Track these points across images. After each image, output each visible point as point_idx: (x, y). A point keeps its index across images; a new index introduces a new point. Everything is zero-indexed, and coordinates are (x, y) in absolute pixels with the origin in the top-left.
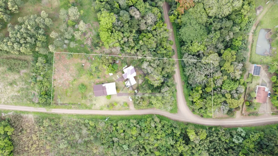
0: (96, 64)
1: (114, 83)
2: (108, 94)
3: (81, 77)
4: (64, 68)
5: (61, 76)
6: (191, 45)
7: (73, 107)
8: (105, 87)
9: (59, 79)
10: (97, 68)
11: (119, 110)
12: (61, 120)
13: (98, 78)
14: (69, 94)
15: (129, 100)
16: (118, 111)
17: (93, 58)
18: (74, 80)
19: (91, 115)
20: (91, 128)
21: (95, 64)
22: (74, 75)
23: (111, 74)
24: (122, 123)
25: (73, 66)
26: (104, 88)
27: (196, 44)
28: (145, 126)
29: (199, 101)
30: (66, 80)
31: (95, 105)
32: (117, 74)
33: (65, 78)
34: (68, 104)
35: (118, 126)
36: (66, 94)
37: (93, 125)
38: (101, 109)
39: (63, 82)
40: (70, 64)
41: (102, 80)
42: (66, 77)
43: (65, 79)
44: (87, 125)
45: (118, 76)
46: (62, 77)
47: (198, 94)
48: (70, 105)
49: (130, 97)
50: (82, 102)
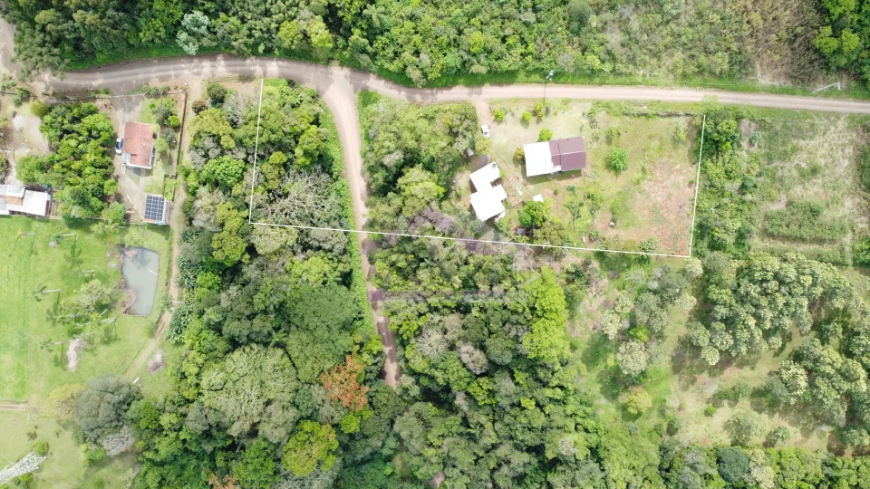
0: (579, 224)
1: (530, 173)
2: (546, 145)
3: (619, 190)
4: (666, 215)
5: (675, 193)
6: (325, 275)
7: (646, 107)
8: (555, 164)
9: (681, 186)
10: (576, 216)
11: (517, 100)
12: (680, 71)
13: (572, 189)
14: (655, 144)
15: (489, 128)
16: (520, 96)
17: (584, 241)
18: (638, 182)
19: (594, 85)
20: (596, 49)
21: (581, 226)
22: (639, 196)
23: (538, 198)
24: (511, 62)
25: (640, 219)
26: (557, 160)
27: (314, 278)
28: (445, 55)
29: (303, 127)
30: (660, 182)
31: (583, 114)
32: (521, 200)
33: (663, 187)
34: (658, 115)
35: (521, 54)
36: (662, 144)
37: (589, 58)
38: (566, 102)
39: (669, 178)
40: (647, 226)
41: (563, 183)
42: (661, 190)
43: (664, 184)
44: (607, 57)
45: (520, 193)
46: (673, 190)
47: (305, 146)
48: (654, 112)
49: (488, 136)
50: (619, 121)
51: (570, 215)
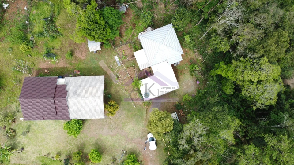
1: (102, 79)
2: (74, 115)
8: (64, 87)
13: (49, 54)
15: (147, 146)
21: (46, 8)
23: (94, 46)
26: (62, 92)
32: (117, 49)
41: (60, 63)
45: (116, 58)
49: (150, 136)
51: (58, 23)
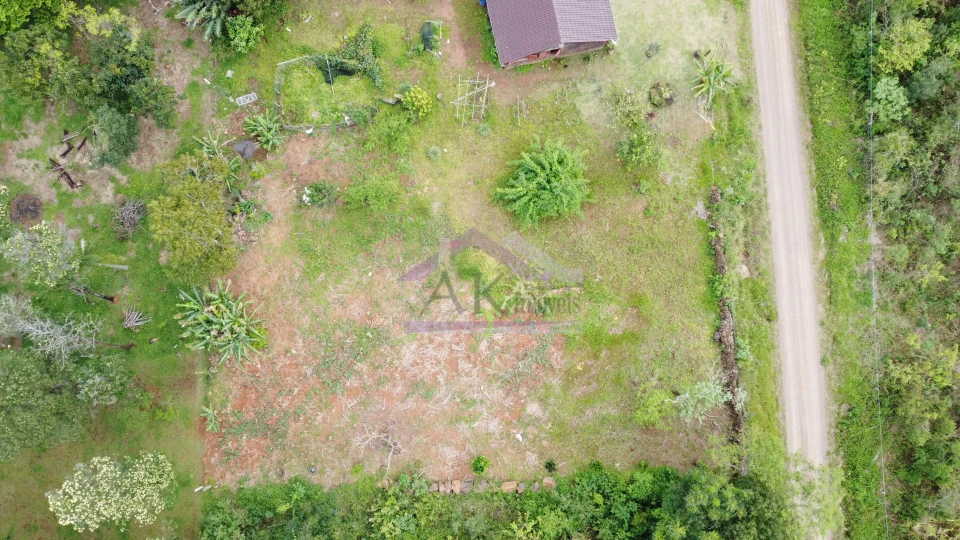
3: (435, 208)
4: (352, 382)
5: (433, 409)
7: (744, 271)
9: (463, 427)
14: (612, 317)
19: (807, 85)
25: (332, 293)
30: (473, 349)
31: (696, 55)
33: (453, 364)
34: (722, 316)
36: (614, 341)
39: (490, 379)
40: (306, 321)
42: (443, 354)
43: (464, 365)
46: (443, 398)
48: (731, 301)
50: (683, 185)
